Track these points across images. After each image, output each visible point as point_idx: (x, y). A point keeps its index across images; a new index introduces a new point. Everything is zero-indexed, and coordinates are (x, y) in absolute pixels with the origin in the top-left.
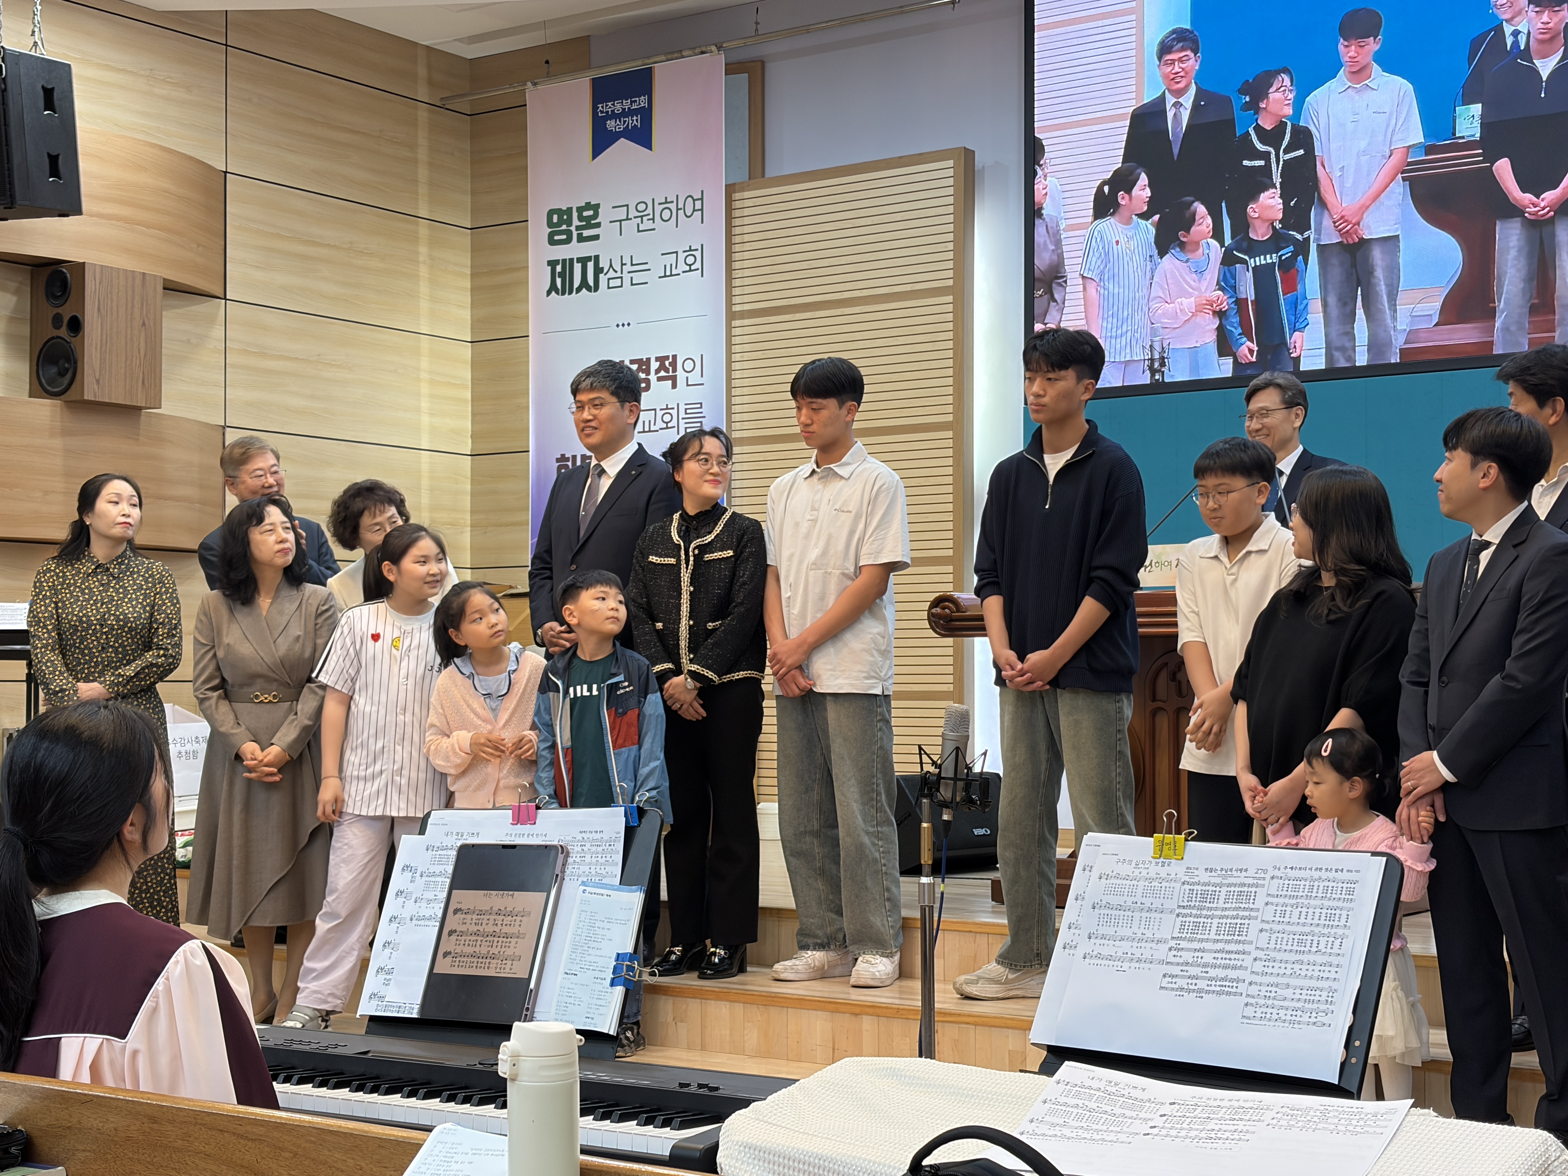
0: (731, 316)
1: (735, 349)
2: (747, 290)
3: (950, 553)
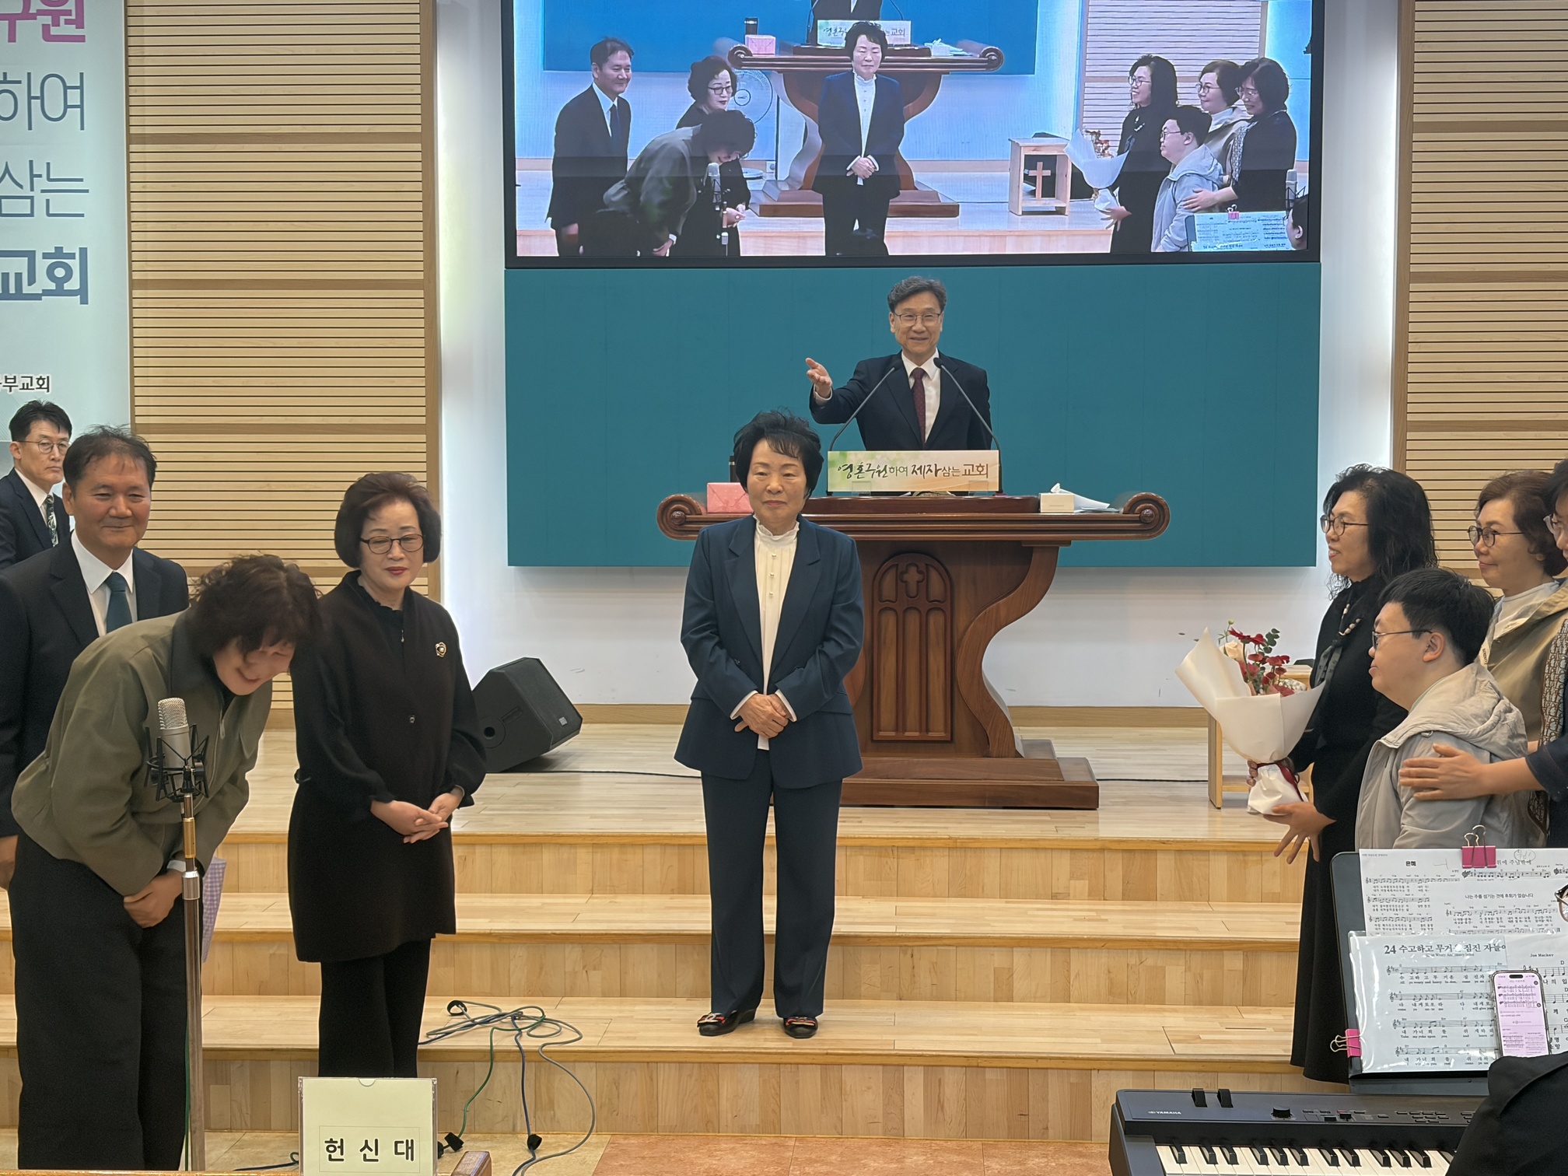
3: (423, 421)
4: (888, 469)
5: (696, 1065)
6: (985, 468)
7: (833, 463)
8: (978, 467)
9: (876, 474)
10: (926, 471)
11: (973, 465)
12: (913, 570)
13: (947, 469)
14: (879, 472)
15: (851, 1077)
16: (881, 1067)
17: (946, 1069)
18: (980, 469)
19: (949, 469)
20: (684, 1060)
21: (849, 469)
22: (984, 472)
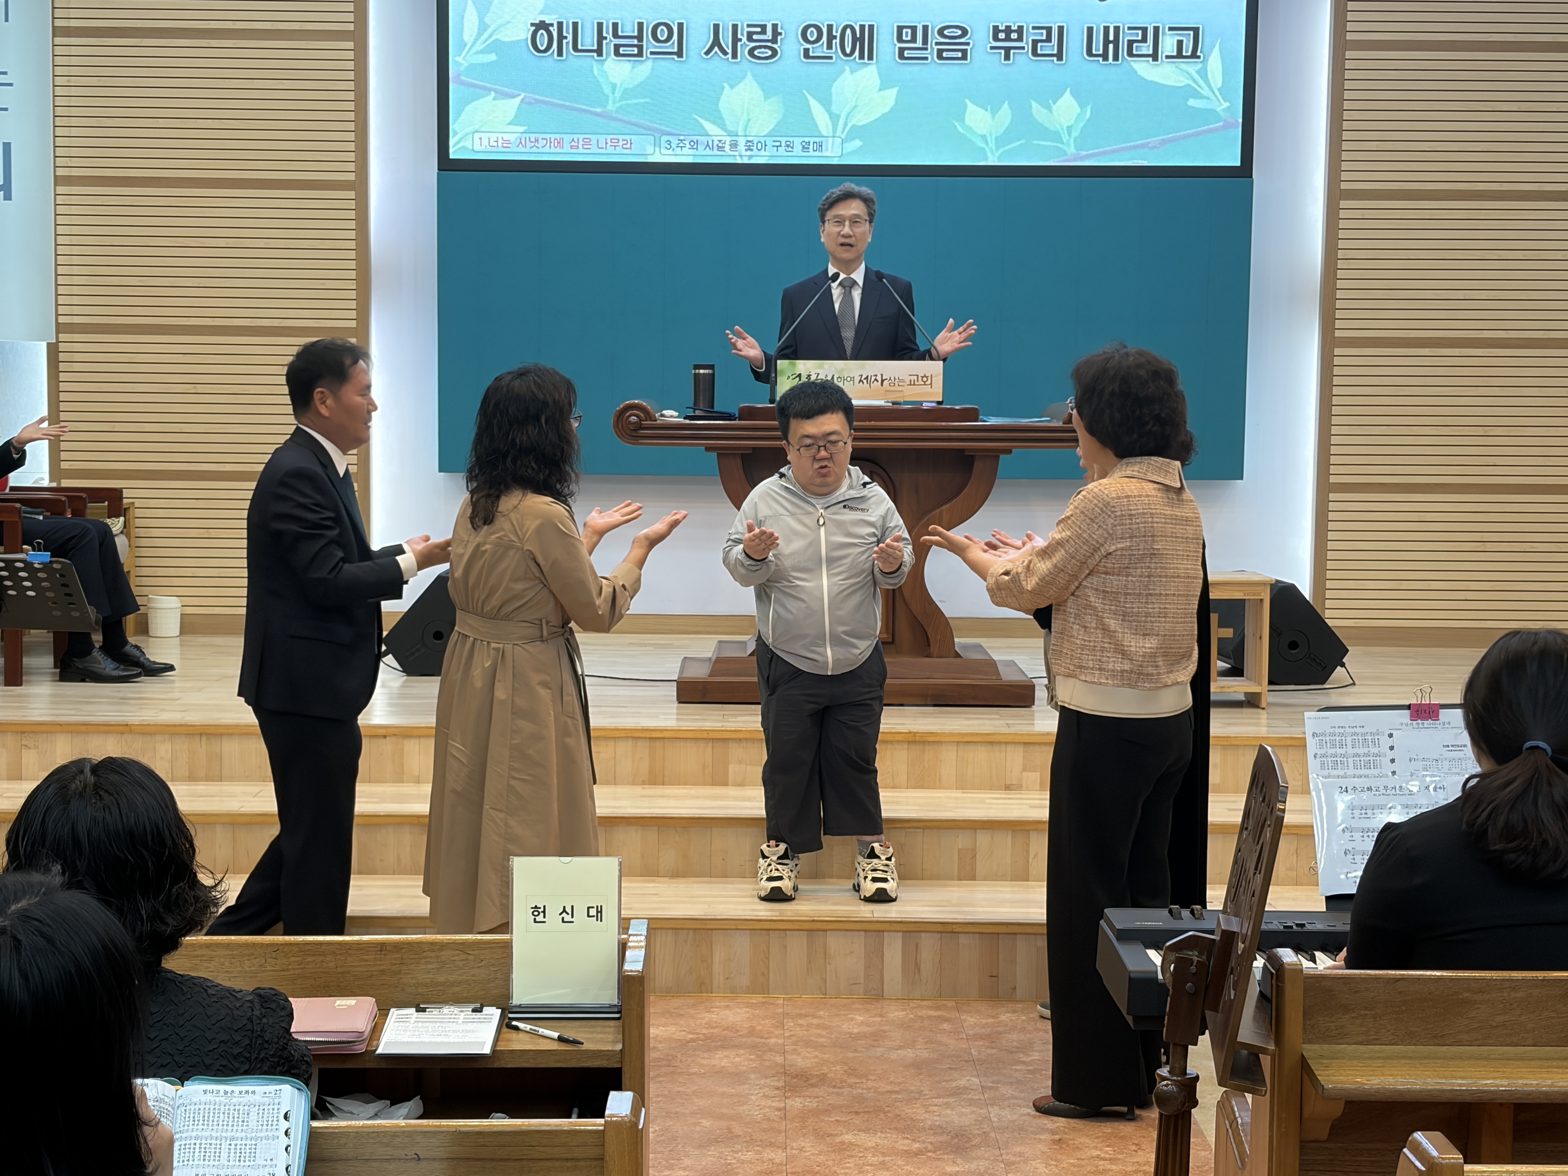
0: (58, 31)
3: (354, 323)
5: (691, 932)
6: (928, 378)
8: (922, 377)
10: (872, 380)
11: (916, 375)
13: (893, 379)
15: (834, 942)
16: (863, 933)
17: (923, 935)
20: (679, 926)
22: (927, 382)
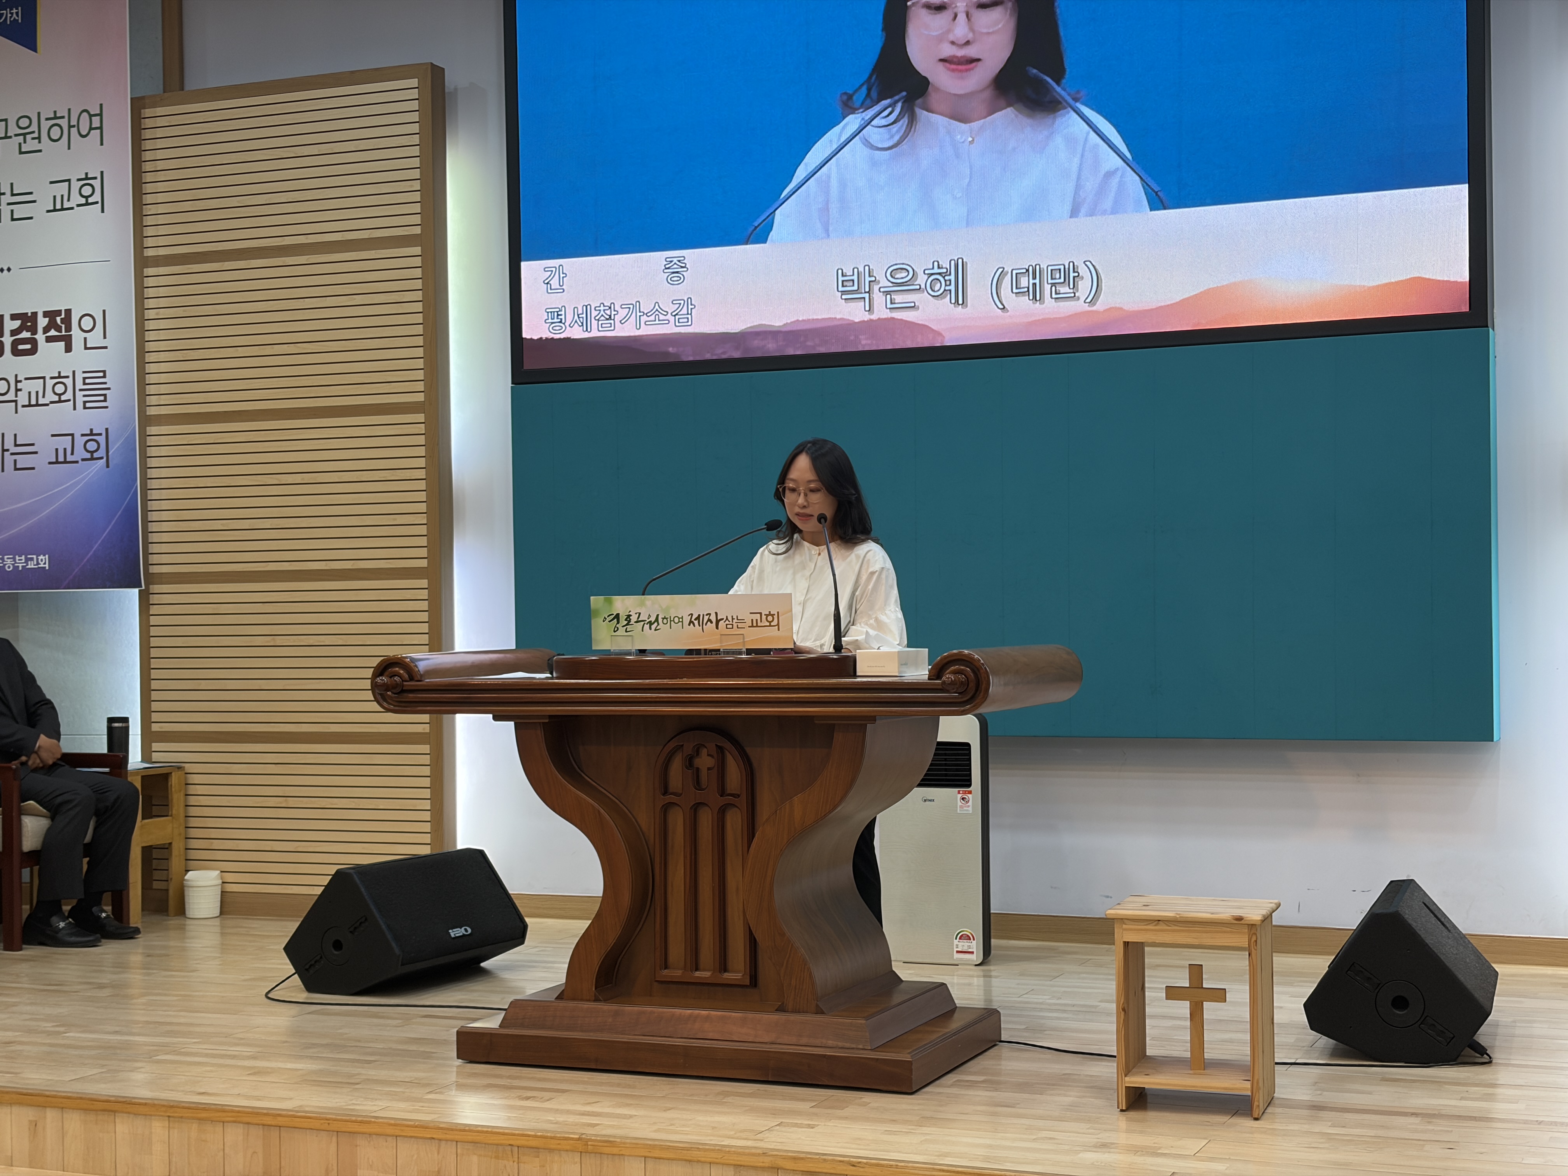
0: (142, 262)
1: (149, 303)
2: (162, 230)
3: (424, 563)
4: (660, 620)
6: (776, 617)
7: (597, 613)
8: (767, 616)
9: (647, 627)
10: (705, 622)
11: (761, 613)
12: (704, 752)
13: (730, 619)
14: (651, 623)
18: (770, 618)
19: (733, 619)
21: (616, 620)
22: (775, 623)
